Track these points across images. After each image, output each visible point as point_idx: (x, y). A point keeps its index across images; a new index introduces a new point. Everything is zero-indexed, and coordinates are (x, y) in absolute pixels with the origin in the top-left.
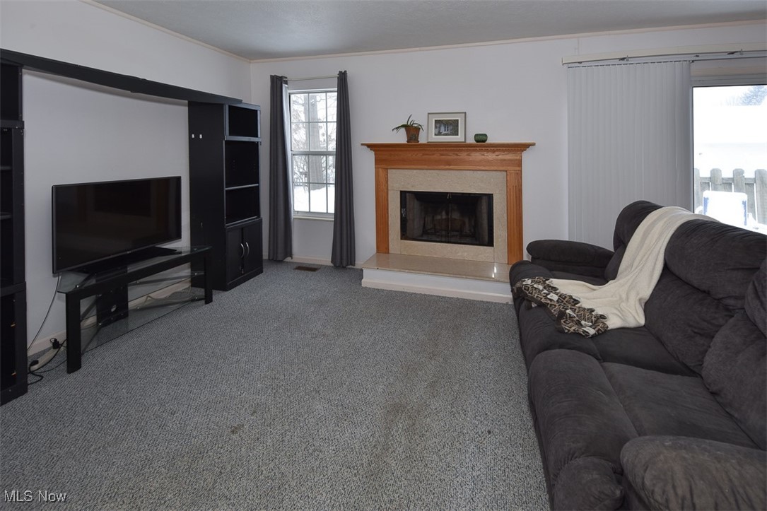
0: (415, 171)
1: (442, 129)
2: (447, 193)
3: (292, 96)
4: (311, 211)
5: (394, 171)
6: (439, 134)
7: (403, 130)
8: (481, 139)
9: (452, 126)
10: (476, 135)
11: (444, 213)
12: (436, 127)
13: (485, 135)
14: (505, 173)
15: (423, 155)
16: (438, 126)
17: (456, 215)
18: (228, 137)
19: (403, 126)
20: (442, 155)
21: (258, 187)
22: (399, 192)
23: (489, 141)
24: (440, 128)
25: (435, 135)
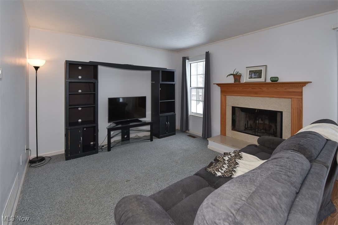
0: (239, 97)
1: (253, 75)
2: (256, 109)
3: (191, 64)
4: (197, 113)
5: (229, 96)
6: (251, 78)
7: (232, 76)
8: (274, 80)
9: (258, 74)
10: (271, 78)
11: (260, 120)
12: (249, 74)
13: (277, 78)
14: (290, 99)
15: (243, 88)
16: (251, 73)
17: (267, 122)
18: (161, 82)
19: (231, 74)
20: (253, 89)
21: (174, 101)
22: (231, 107)
23: (279, 81)
24: (252, 74)
25: (249, 78)
